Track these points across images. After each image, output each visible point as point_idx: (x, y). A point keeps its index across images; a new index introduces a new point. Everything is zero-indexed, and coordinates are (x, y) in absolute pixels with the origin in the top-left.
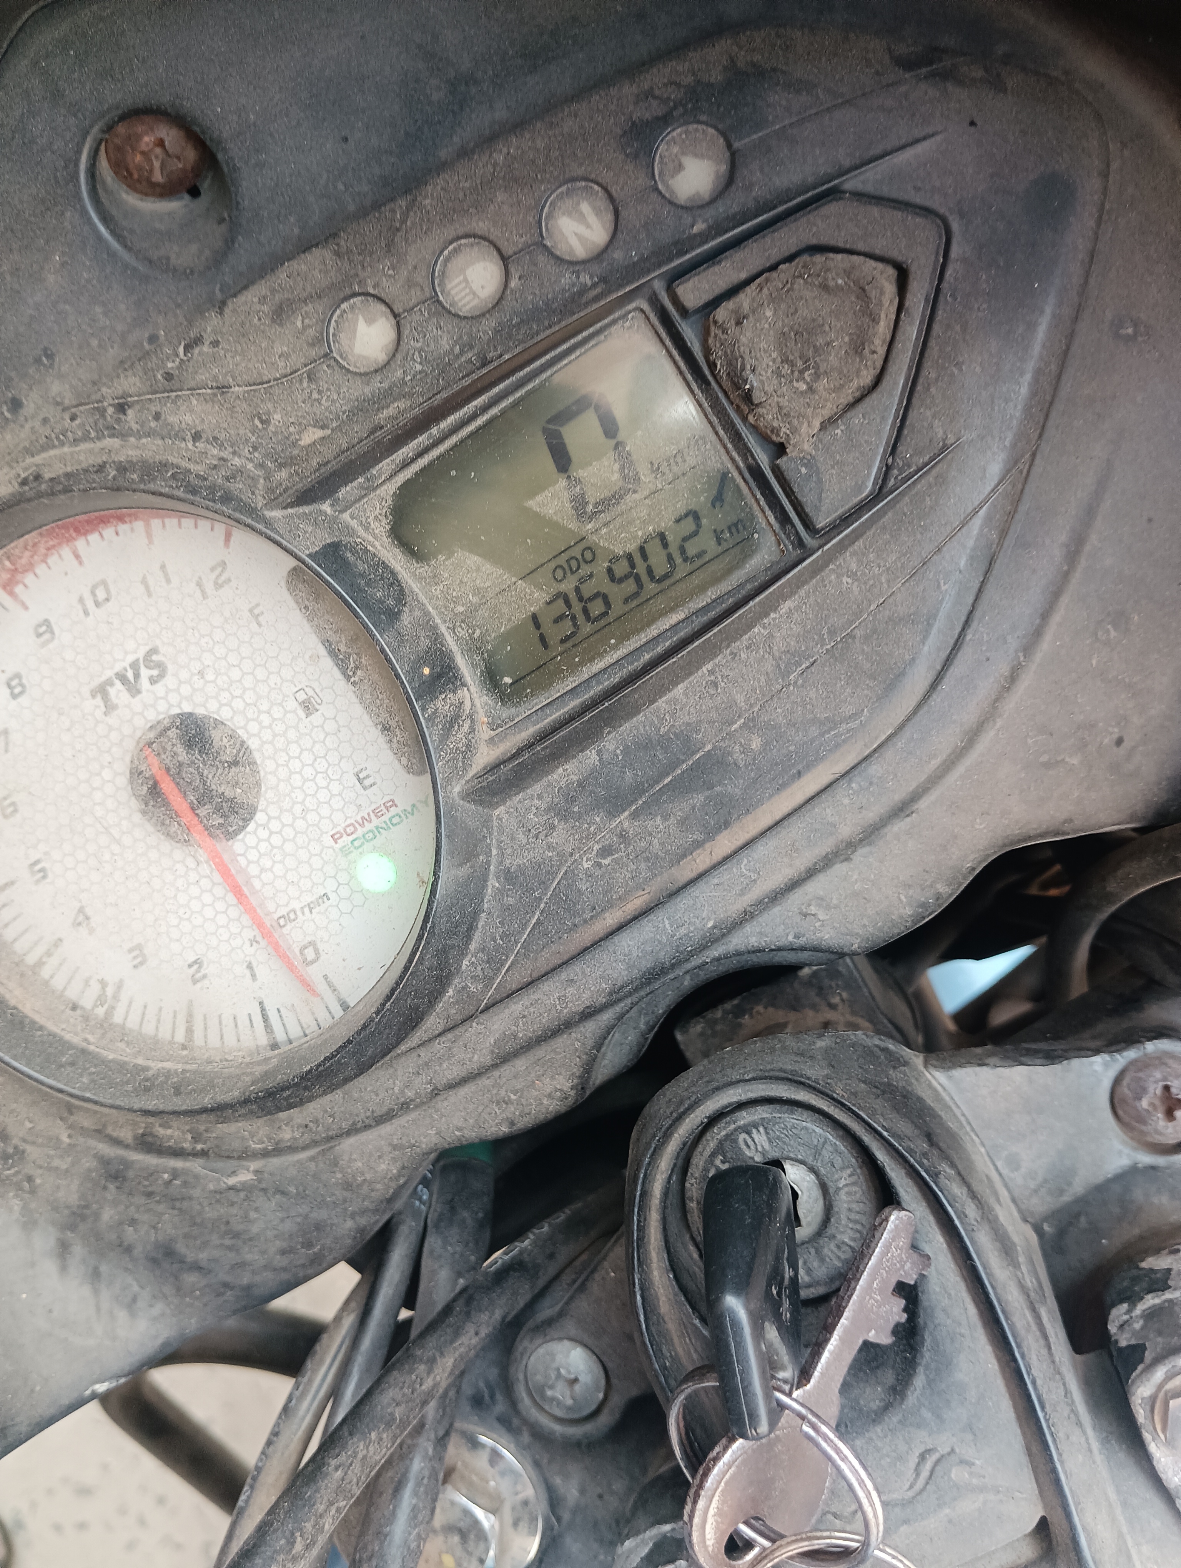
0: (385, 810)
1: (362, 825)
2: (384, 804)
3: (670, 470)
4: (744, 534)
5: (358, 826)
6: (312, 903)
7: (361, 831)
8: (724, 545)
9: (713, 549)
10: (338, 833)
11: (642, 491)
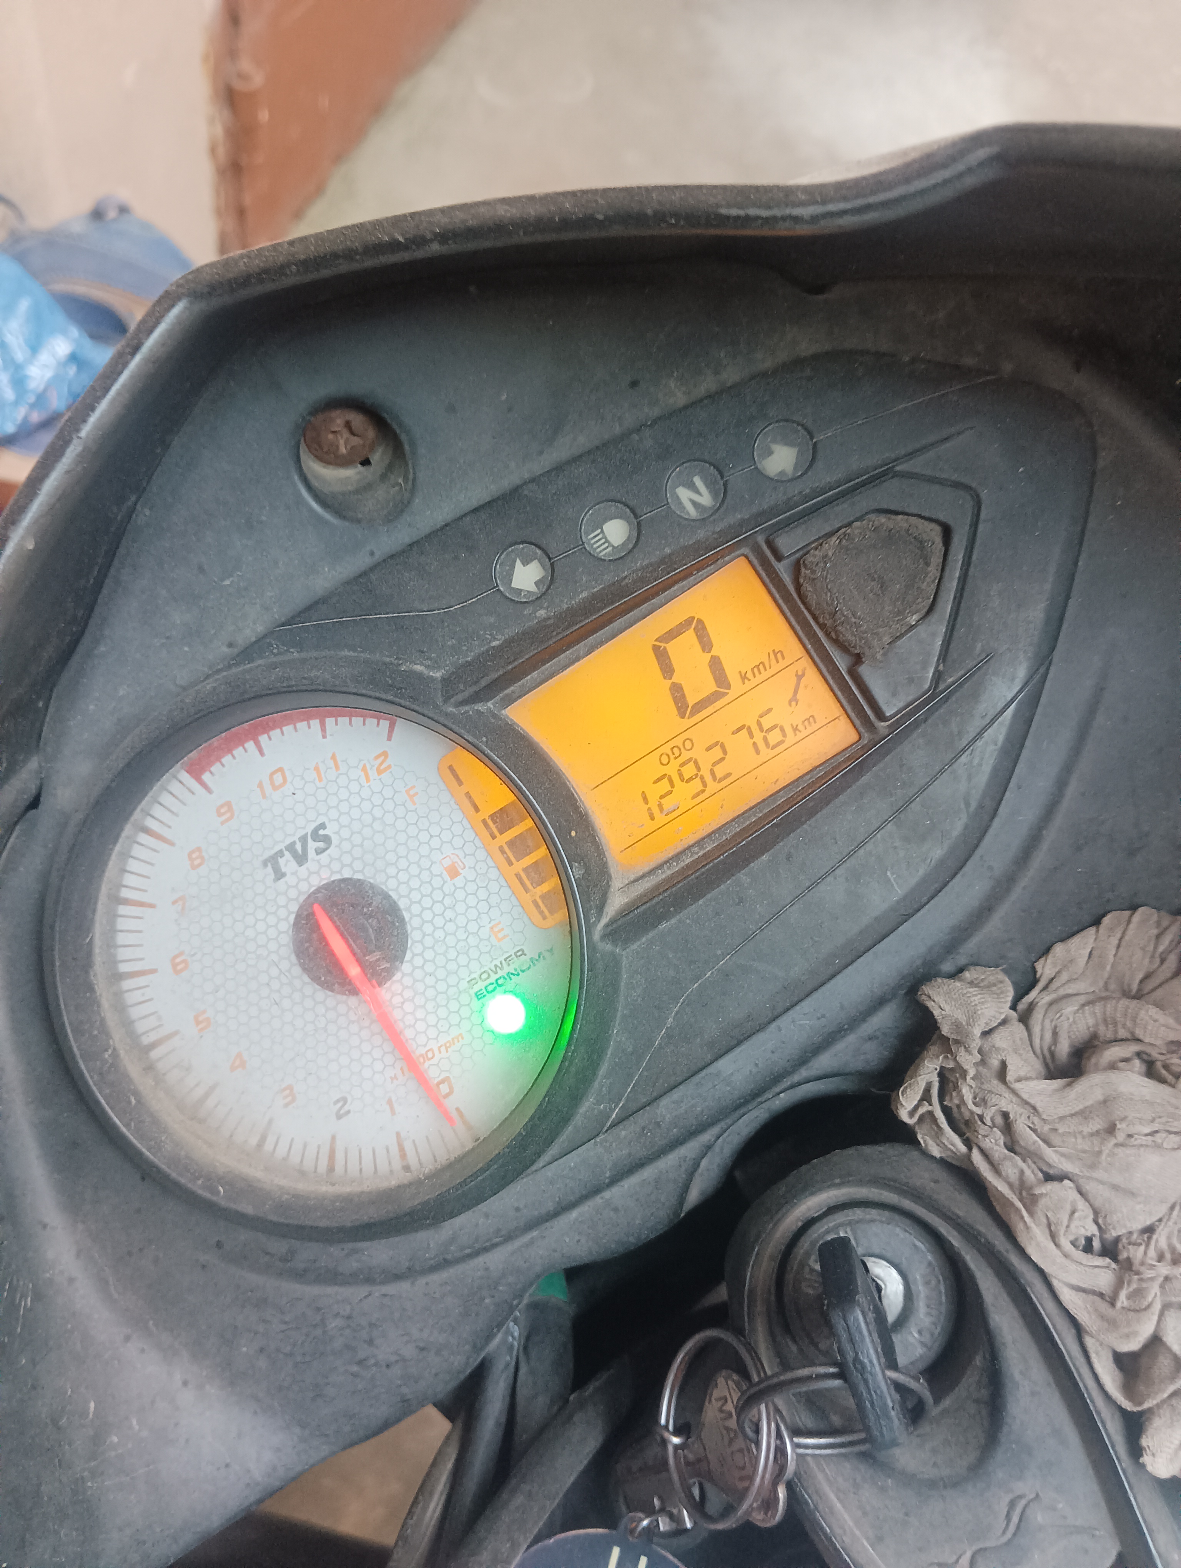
0: (515, 959)
1: (496, 973)
2: (515, 954)
3: (755, 676)
4: (815, 727)
5: (490, 972)
6: (448, 1042)
7: (493, 978)
8: (800, 736)
9: (791, 738)
10: (475, 979)
11: (732, 694)
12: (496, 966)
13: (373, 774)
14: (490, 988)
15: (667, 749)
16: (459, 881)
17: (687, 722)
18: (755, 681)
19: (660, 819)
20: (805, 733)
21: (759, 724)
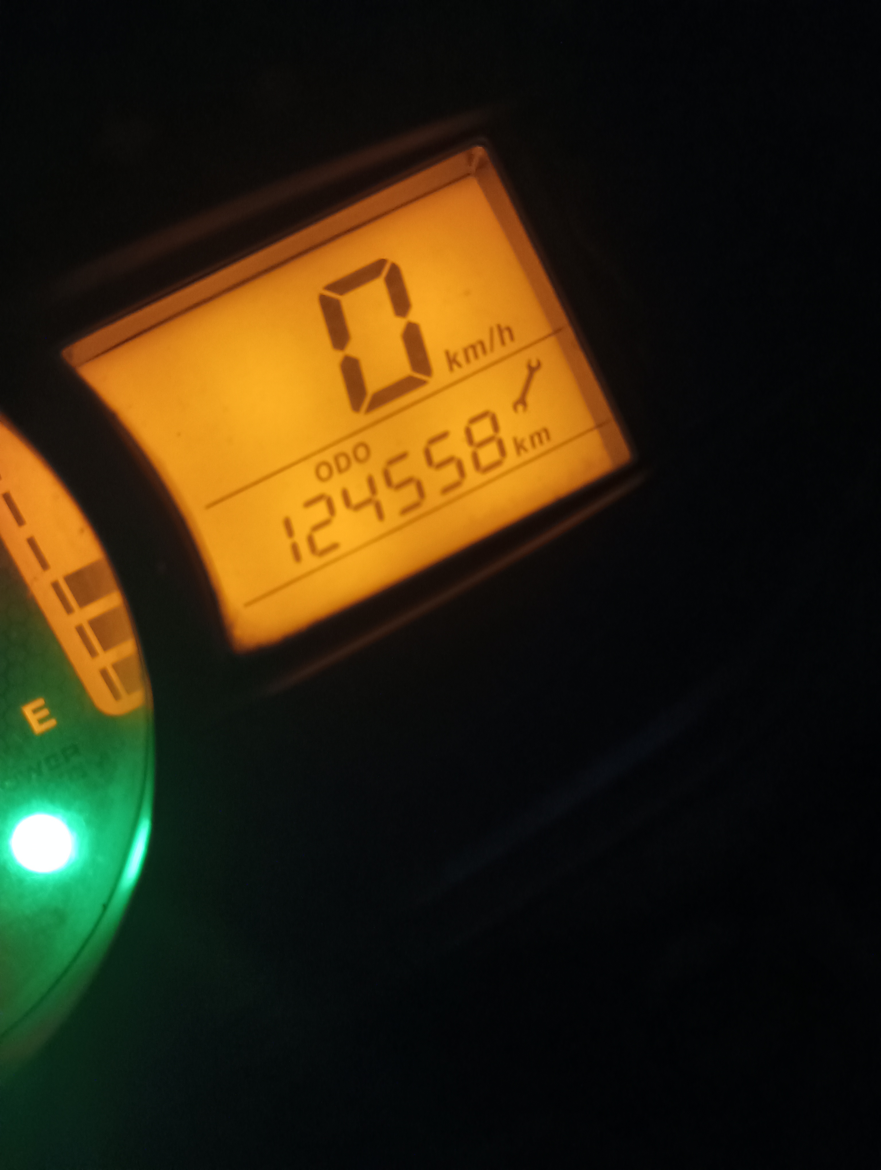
3: (468, 360)
4: (547, 445)
8: (525, 456)
9: (512, 458)
11: (433, 383)
15: (328, 456)
17: (362, 419)
18: (467, 369)
19: (309, 560)
20: (532, 453)
21: (468, 433)
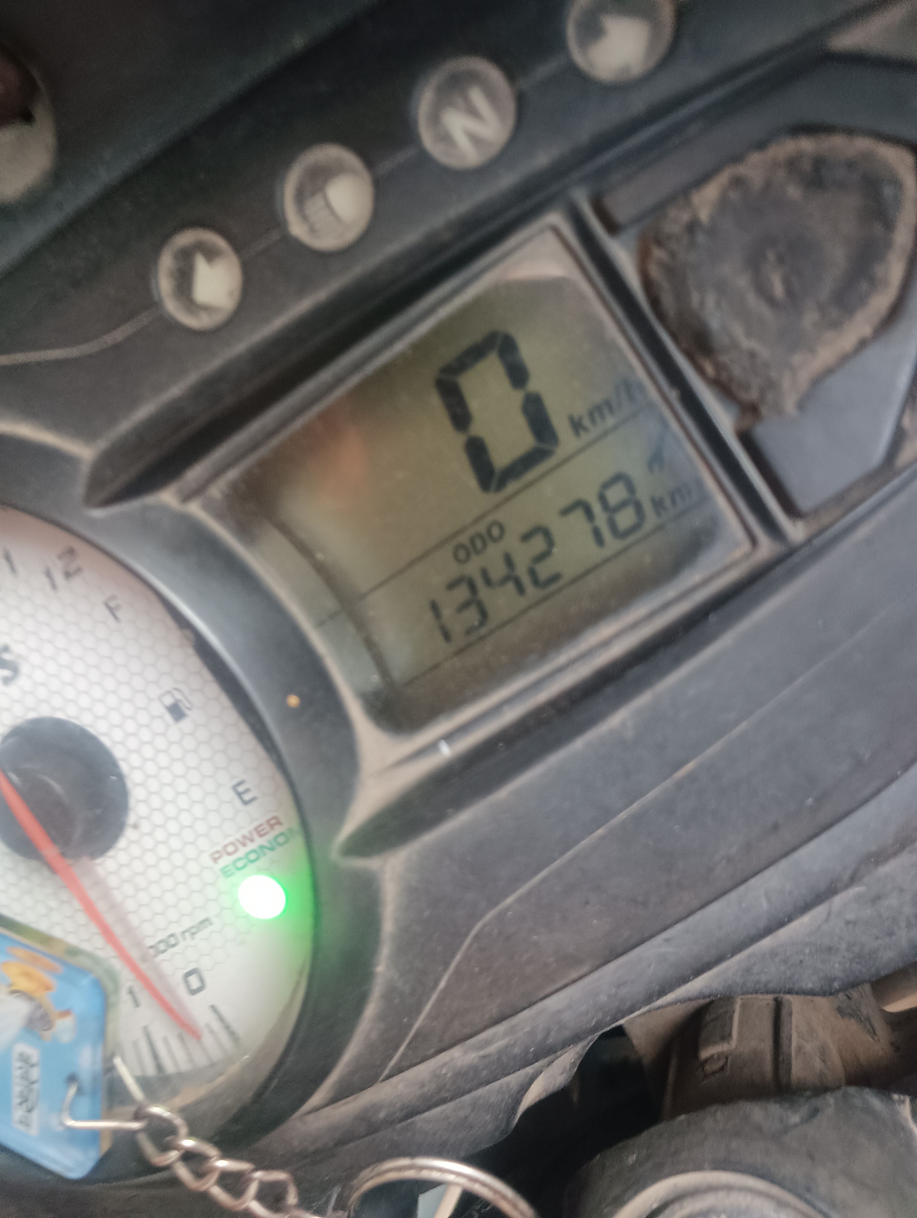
0: (268, 829)
2: (268, 821)
3: (594, 422)
4: (688, 502)
5: (239, 845)
6: (193, 927)
7: (242, 851)
8: (666, 516)
9: (651, 520)
10: (218, 852)
11: (561, 452)
12: (244, 837)
13: (59, 577)
14: (240, 864)
15: (464, 539)
16: (186, 725)
17: (494, 498)
18: (594, 433)
20: (673, 511)
21: (602, 498)
